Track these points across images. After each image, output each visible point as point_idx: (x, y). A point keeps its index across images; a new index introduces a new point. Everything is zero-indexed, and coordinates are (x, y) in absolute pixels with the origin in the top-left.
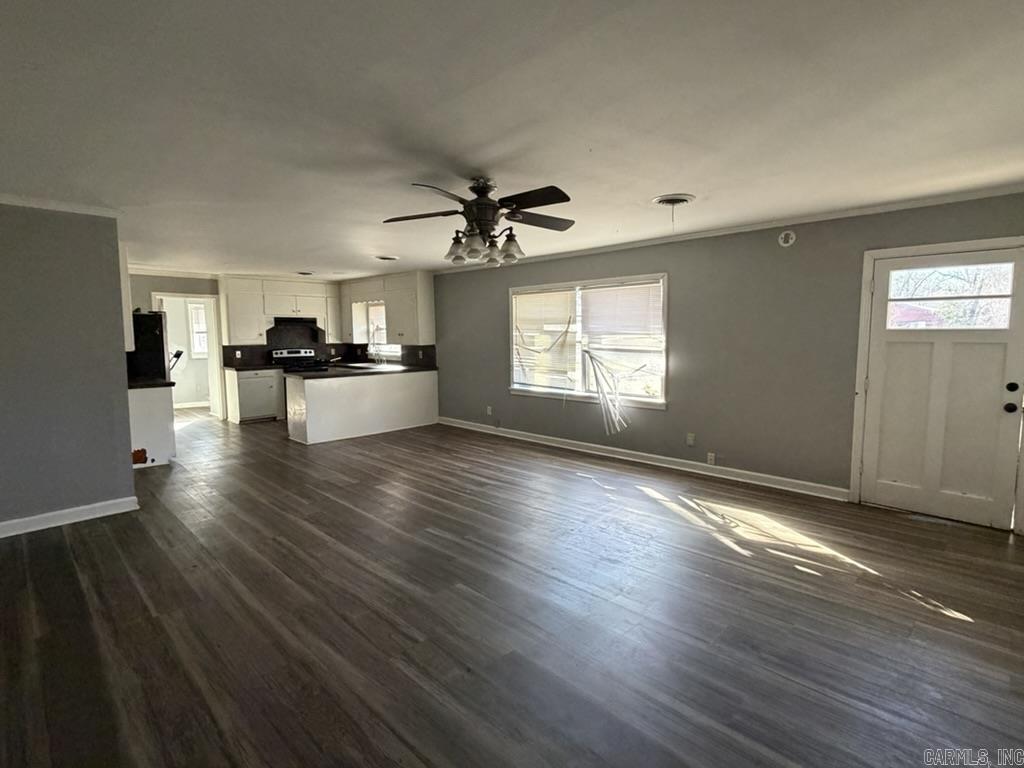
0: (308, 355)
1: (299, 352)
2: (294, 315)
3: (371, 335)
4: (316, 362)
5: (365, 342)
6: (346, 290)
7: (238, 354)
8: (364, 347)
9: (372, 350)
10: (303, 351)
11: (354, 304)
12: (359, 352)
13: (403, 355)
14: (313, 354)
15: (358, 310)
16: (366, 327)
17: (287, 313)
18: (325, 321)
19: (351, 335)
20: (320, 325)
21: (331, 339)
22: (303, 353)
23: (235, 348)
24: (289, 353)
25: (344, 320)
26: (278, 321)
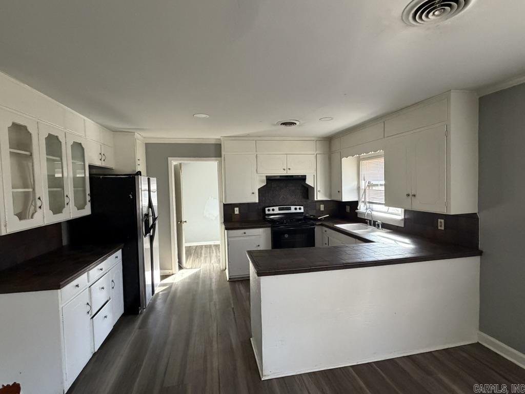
0: (298, 211)
1: (290, 209)
2: (284, 173)
3: (362, 192)
4: (306, 218)
5: (355, 199)
6: (336, 144)
7: (237, 211)
8: (355, 204)
9: (362, 208)
10: (293, 208)
11: (344, 160)
12: (348, 209)
13: (405, 220)
14: (302, 211)
15: (348, 165)
16: (356, 183)
17: (278, 171)
18: (315, 177)
19: (340, 192)
20: (309, 182)
21: (320, 195)
22: (293, 210)
23: (233, 206)
24: (280, 209)
25: (333, 176)
26: (270, 180)
